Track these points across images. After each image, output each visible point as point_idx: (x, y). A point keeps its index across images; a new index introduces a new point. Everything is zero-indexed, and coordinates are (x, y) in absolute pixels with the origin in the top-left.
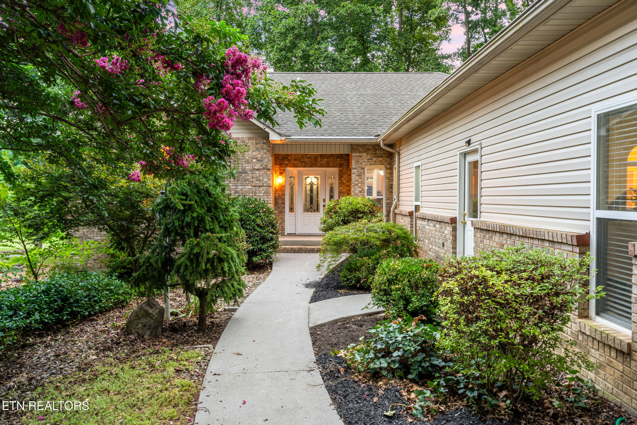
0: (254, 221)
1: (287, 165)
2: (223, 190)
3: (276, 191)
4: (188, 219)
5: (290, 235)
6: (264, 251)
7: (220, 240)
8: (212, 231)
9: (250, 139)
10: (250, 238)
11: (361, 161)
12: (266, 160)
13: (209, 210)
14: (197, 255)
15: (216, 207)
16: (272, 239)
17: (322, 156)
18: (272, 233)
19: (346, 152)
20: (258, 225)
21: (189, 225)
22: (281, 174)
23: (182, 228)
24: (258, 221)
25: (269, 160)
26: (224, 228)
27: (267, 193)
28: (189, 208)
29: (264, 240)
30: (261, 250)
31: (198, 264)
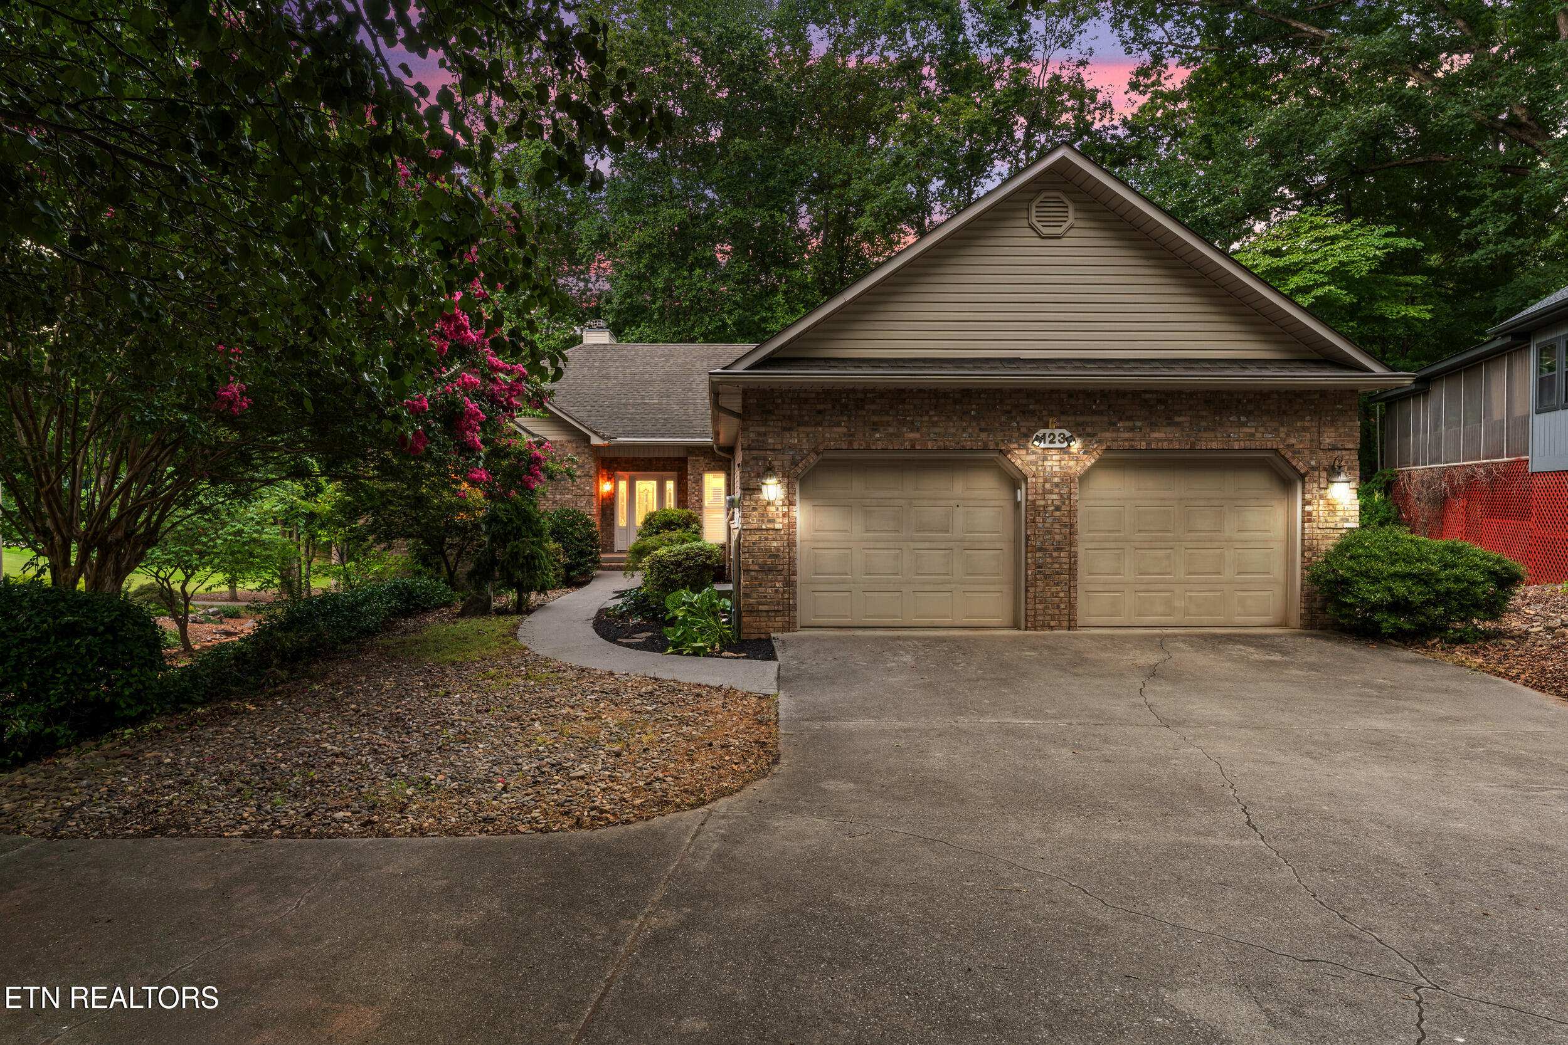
0: (571, 533)
1: (616, 469)
2: (535, 506)
3: (603, 499)
4: (510, 528)
5: (620, 552)
6: (583, 566)
7: (533, 543)
8: (527, 537)
9: (569, 442)
10: (567, 551)
11: (697, 465)
12: (587, 466)
13: (524, 522)
14: (517, 553)
15: (530, 520)
16: (591, 553)
17: (658, 459)
18: (592, 546)
19: (681, 455)
20: (576, 538)
21: (510, 532)
22: (609, 479)
23: (505, 534)
24: (577, 534)
25: (591, 466)
26: (535, 535)
27: (589, 503)
28: (510, 520)
29: (582, 553)
30: (579, 565)
31: (517, 560)
